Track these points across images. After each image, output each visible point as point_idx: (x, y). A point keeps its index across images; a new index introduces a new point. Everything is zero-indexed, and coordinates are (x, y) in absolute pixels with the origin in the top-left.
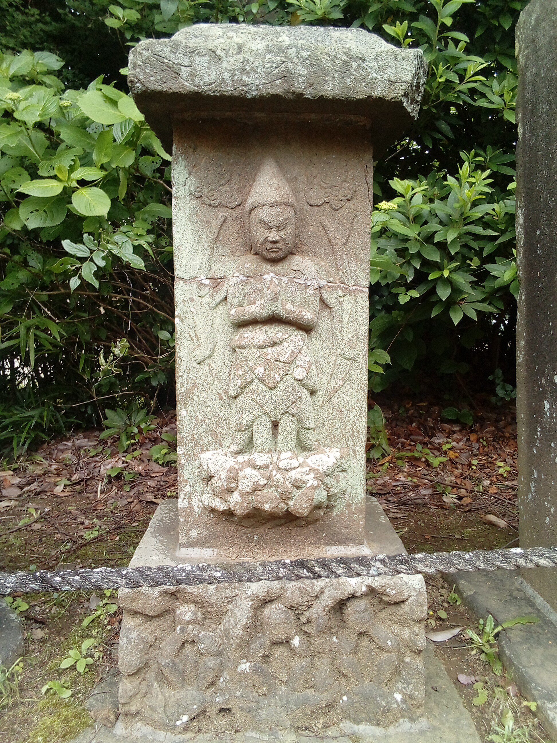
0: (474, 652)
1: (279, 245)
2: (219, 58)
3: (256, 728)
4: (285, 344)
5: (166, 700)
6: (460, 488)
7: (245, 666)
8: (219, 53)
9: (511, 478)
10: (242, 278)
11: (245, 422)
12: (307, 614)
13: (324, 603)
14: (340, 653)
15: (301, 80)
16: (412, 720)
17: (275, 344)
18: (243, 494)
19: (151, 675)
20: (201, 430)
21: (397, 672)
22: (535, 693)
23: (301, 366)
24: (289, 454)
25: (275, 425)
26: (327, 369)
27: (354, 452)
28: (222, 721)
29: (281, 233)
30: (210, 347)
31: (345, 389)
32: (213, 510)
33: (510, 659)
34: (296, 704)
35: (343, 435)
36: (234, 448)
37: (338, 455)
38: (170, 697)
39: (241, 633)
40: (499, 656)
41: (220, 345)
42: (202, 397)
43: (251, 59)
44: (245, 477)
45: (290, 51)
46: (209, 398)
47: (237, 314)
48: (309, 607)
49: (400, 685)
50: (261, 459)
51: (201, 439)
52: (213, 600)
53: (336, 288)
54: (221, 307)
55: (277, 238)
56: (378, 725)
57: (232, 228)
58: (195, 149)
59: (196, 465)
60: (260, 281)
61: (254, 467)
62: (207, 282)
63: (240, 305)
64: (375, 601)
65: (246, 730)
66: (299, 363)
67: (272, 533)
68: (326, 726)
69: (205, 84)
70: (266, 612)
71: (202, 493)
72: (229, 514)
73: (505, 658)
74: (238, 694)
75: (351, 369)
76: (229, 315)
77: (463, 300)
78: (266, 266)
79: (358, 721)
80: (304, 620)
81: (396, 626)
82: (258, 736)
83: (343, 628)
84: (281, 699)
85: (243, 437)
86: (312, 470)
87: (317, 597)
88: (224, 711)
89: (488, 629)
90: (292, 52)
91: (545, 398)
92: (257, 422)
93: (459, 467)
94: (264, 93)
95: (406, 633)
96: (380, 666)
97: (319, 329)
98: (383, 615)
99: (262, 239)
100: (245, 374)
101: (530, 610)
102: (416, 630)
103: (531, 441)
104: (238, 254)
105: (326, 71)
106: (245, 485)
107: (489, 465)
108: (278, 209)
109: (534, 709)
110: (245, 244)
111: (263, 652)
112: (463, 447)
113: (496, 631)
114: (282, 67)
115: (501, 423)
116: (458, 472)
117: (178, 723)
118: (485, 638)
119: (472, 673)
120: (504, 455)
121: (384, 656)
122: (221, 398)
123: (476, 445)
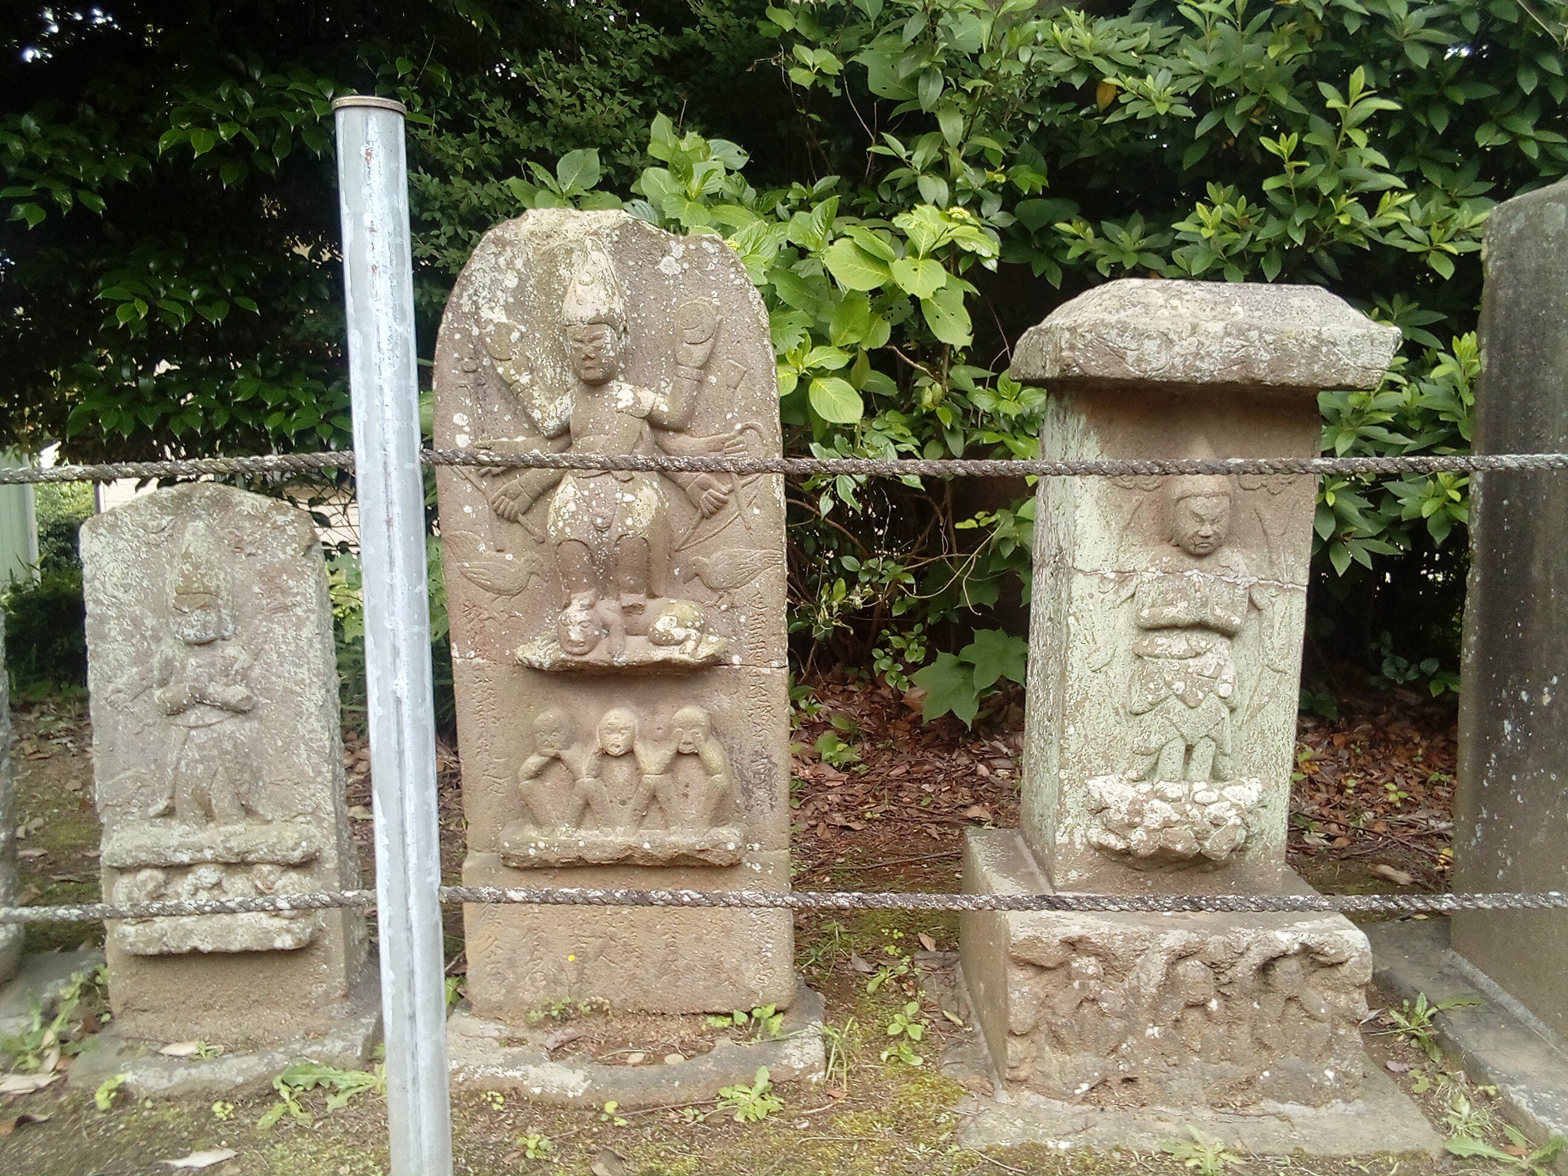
0: (1401, 1038)
1: (1211, 540)
2: (1171, 342)
3: (1166, 1102)
4: (1209, 654)
5: (1062, 1066)
6: (1329, 822)
7: (1153, 1031)
8: (1171, 336)
9: (1406, 809)
10: (1159, 574)
11: (1153, 745)
12: (1229, 973)
13: (1251, 961)
14: (1264, 1021)
15: (1262, 366)
16: (1347, 1101)
17: (1198, 655)
18: (1149, 831)
19: (1041, 1037)
20: (1091, 751)
21: (1329, 1047)
22: (1492, 1077)
23: (1226, 681)
24: (1204, 785)
25: (1189, 749)
26: (1251, 683)
27: (1277, 783)
28: (1125, 1093)
29: (1215, 527)
30: (1110, 653)
31: (1271, 707)
32: (1101, 848)
33: (1454, 1043)
34: (1213, 1075)
35: (1265, 764)
36: (1133, 774)
37: (1260, 787)
38: (1065, 1063)
39: (1154, 991)
40: (1438, 1041)
41: (1121, 651)
42: (1094, 712)
43: (1207, 343)
44: (1153, 811)
45: (1252, 333)
46: (1103, 712)
47: (1152, 616)
48: (1232, 965)
49: (1332, 1061)
50: (1174, 790)
51: (1090, 762)
52: (1119, 953)
53: (1268, 586)
54: (1125, 605)
55: (1210, 533)
56: (1307, 1105)
57: (1147, 514)
58: (1110, 422)
59: (1082, 791)
60: (1181, 579)
61: (1164, 798)
62: (1113, 576)
63: (1153, 606)
64: (1306, 962)
65: (1153, 1103)
66: (1224, 677)
67: (1169, 879)
68: (1244, 1105)
69: (1153, 370)
70: (1180, 969)
71: (1088, 827)
72: (1127, 853)
73: (1446, 1043)
74: (1146, 1061)
75: (1279, 682)
76: (1138, 617)
77: (1349, 534)
78: (1189, 561)
79: (1283, 1100)
80: (1224, 979)
81: (1330, 992)
82: (1169, 1110)
83: (1267, 992)
84: (1195, 1071)
85: (1148, 762)
86: (1233, 805)
87: (1242, 954)
88: (1129, 1081)
89: (1419, 1009)
90: (1254, 334)
91: (1506, 718)
92: (1170, 745)
93: (1323, 788)
94: (1219, 379)
95: (1342, 1000)
96: (1309, 1039)
97: (1244, 634)
98: (1315, 979)
99: (1191, 533)
100: (1158, 689)
101: (1470, 990)
102: (1356, 996)
103: (1480, 770)
104: (1151, 543)
105: (1292, 357)
106: (1153, 821)
107: (1369, 787)
108: (1215, 500)
109: (1492, 1093)
110: (1161, 533)
111: (1176, 1015)
112: (1324, 756)
113: (1430, 1012)
114: (1242, 352)
115: (1382, 717)
116: (1321, 796)
117: (1077, 1092)
118: (1415, 1022)
119: (1404, 1060)
120: (1390, 771)
121: (1314, 1026)
122: (1117, 713)
123: (1344, 754)
